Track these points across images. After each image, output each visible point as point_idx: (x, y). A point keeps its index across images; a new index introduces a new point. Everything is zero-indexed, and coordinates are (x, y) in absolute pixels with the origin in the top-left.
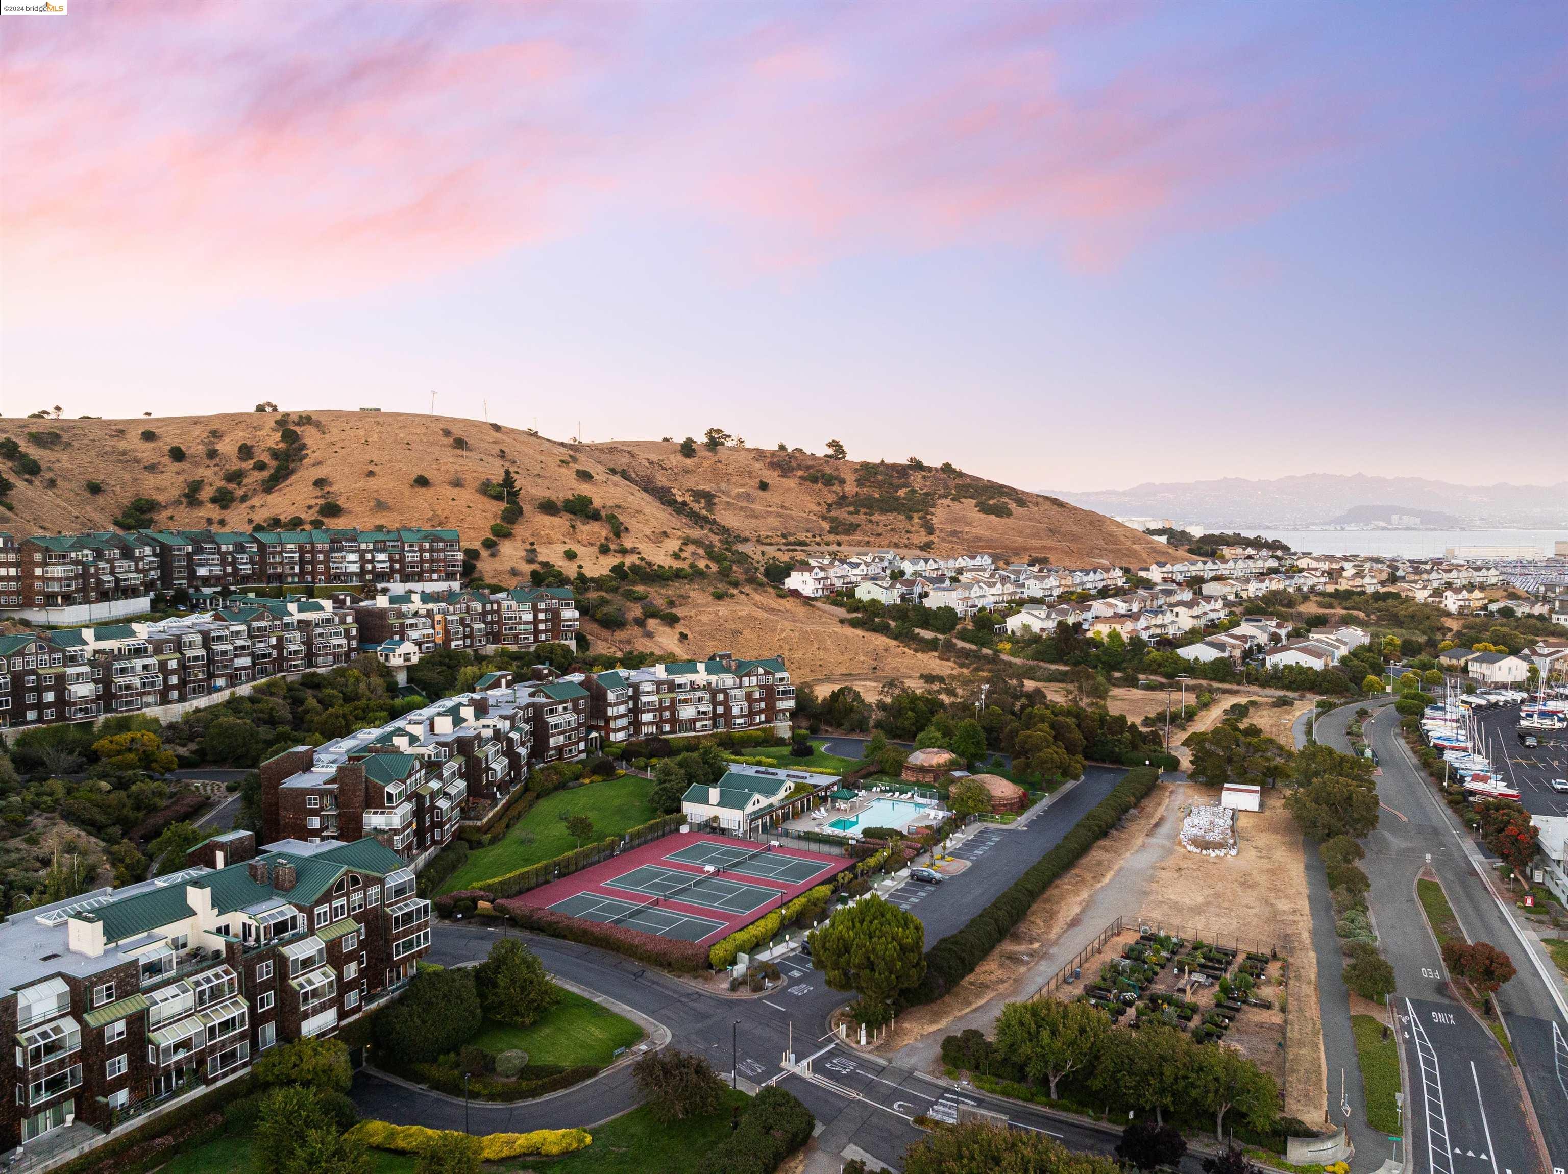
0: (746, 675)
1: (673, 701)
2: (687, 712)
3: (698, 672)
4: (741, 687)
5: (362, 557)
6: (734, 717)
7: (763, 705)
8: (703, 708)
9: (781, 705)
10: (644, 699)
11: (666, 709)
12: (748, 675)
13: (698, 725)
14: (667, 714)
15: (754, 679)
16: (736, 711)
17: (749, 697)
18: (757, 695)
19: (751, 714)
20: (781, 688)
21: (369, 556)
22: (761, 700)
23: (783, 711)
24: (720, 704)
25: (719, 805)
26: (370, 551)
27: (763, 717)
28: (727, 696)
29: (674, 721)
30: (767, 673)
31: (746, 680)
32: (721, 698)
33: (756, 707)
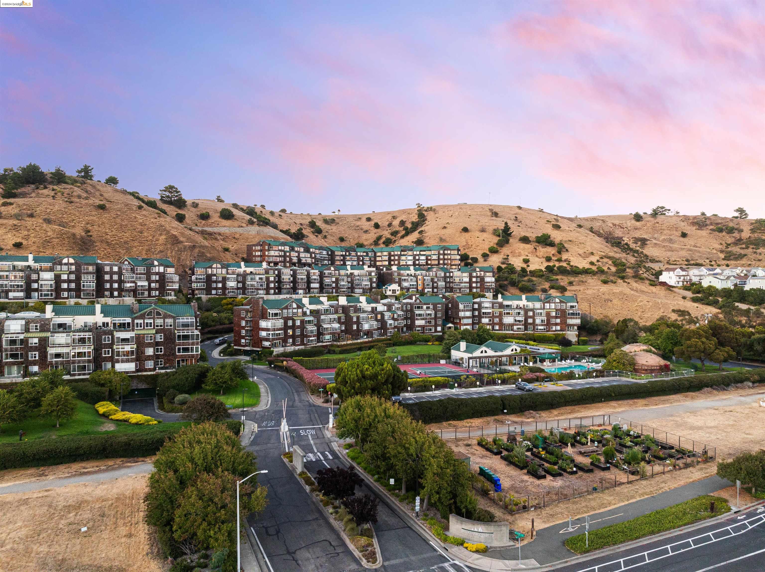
0: (547, 302)
1: (501, 313)
2: (508, 320)
3: (522, 300)
4: (544, 309)
6: (537, 325)
7: (558, 321)
8: (518, 319)
9: (570, 321)
10: (483, 311)
12: (549, 302)
13: (515, 328)
14: (497, 320)
15: (553, 306)
16: (538, 321)
17: (548, 314)
18: (554, 314)
19: (548, 324)
20: (571, 312)
21: (417, 258)
22: (556, 317)
23: (573, 325)
24: (530, 317)
25: (464, 352)
27: (558, 328)
28: (534, 313)
29: (501, 324)
30: (561, 302)
31: (547, 305)
32: (531, 314)
33: (553, 321)
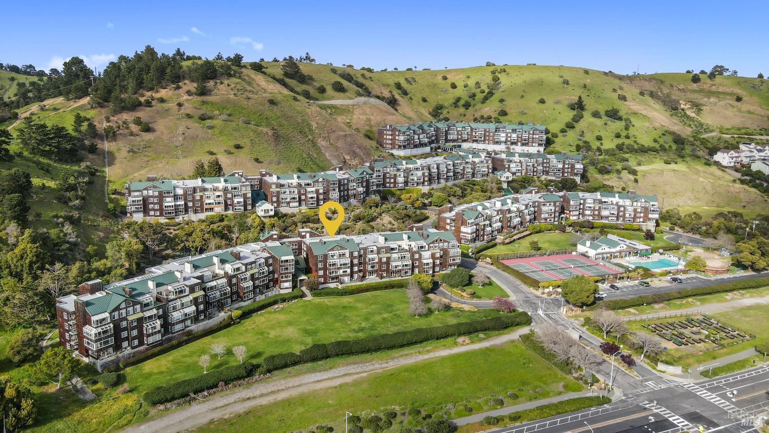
0: (635, 201)
1: (600, 208)
2: (605, 213)
3: (615, 197)
4: (632, 206)
5: (507, 135)
6: (626, 217)
7: (642, 215)
8: (612, 212)
9: (650, 216)
10: (587, 205)
11: (597, 210)
12: (636, 201)
13: (610, 218)
14: (596, 213)
15: (639, 204)
16: (627, 215)
17: (635, 211)
18: (639, 210)
19: (635, 218)
20: (652, 209)
21: (509, 135)
22: (641, 213)
23: (653, 219)
24: (621, 211)
25: (589, 247)
26: (510, 133)
27: (641, 220)
28: (625, 209)
29: (599, 215)
30: (646, 201)
31: (635, 204)
32: (622, 209)
33: (638, 215)
